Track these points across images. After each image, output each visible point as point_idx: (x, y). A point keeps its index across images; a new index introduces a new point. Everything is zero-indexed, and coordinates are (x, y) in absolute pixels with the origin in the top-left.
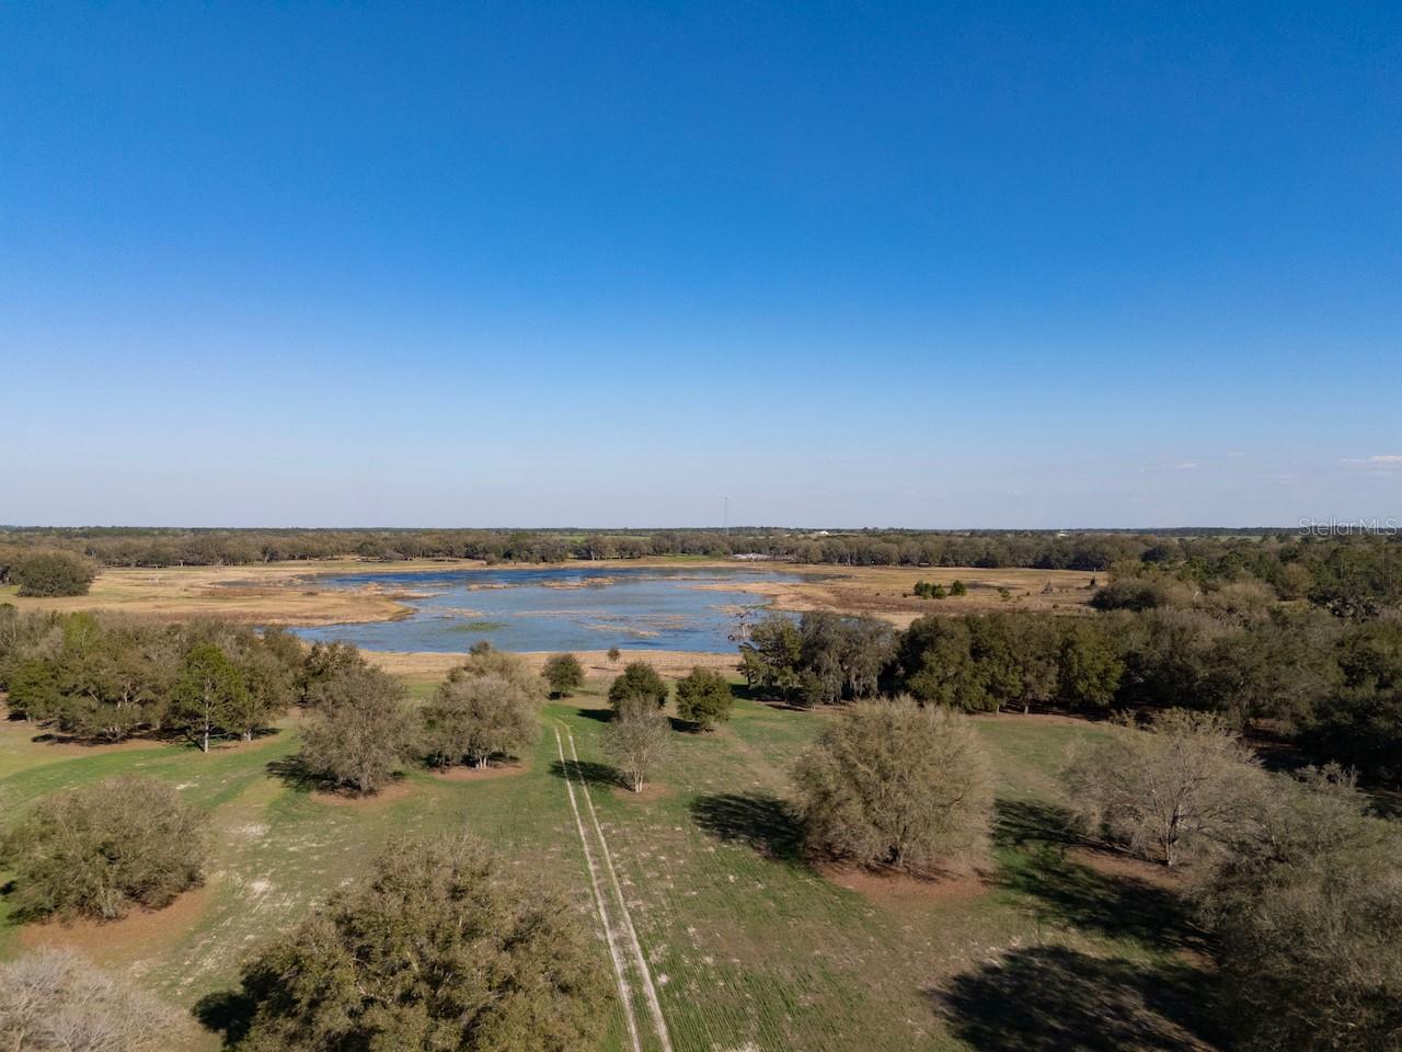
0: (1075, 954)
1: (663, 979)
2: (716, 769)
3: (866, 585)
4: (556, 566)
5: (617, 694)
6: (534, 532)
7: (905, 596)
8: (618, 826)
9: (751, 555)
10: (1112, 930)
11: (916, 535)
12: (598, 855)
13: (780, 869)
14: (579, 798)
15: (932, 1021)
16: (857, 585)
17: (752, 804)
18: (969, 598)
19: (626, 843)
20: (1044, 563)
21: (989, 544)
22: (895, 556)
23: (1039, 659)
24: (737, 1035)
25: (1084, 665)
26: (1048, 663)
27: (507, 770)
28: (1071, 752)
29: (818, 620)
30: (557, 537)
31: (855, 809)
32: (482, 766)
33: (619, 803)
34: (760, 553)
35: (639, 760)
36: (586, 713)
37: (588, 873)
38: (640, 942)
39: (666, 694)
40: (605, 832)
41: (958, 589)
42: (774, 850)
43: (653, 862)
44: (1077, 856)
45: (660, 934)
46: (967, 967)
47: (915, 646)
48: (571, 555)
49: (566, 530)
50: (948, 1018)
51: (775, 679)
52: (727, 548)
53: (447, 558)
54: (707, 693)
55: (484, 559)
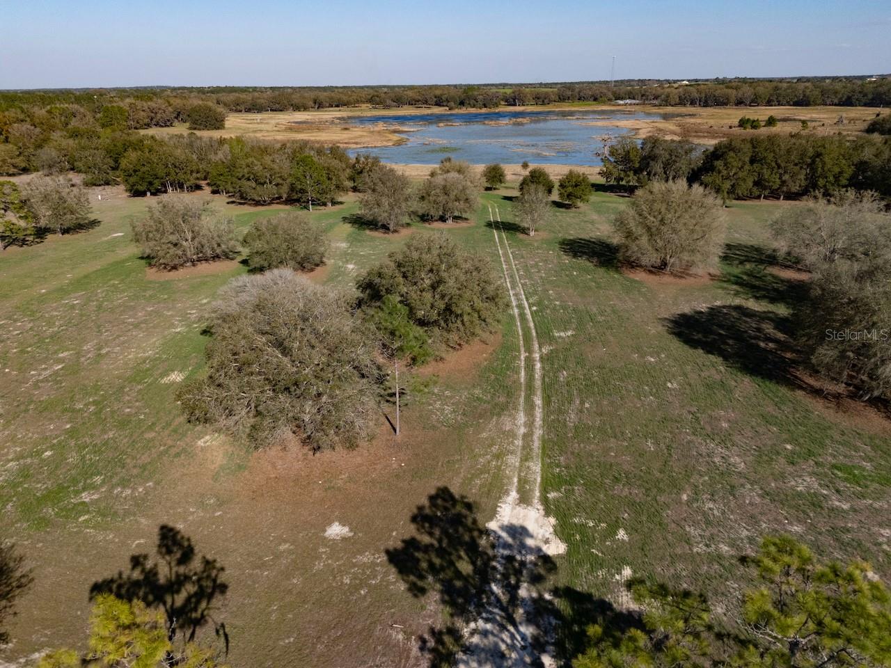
0: (747, 309)
1: (535, 308)
2: (577, 227)
3: (705, 121)
4: (493, 110)
5: (523, 185)
6: (479, 86)
7: (730, 127)
8: (519, 250)
9: (628, 101)
11: (752, 82)
12: (508, 262)
13: (601, 271)
14: (500, 238)
15: (660, 328)
16: (699, 121)
17: (594, 242)
18: (777, 128)
19: (523, 257)
20: (846, 102)
21: (806, 88)
22: (733, 99)
23: (796, 165)
24: (565, 328)
25: (826, 169)
26: (803, 168)
27: (463, 224)
29: (653, 143)
30: (494, 90)
32: (450, 221)
33: (521, 240)
34: (634, 99)
35: (533, 220)
36: (506, 198)
37: (502, 268)
38: (525, 295)
39: (553, 187)
40: (512, 253)
41: (771, 121)
42: (600, 263)
43: (536, 265)
44: (773, 270)
45: (535, 292)
46: (687, 311)
48: (503, 103)
49: (501, 85)
50: (669, 328)
51: (622, 179)
52: (611, 96)
53: (423, 106)
54: (576, 186)
55: (447, 106)
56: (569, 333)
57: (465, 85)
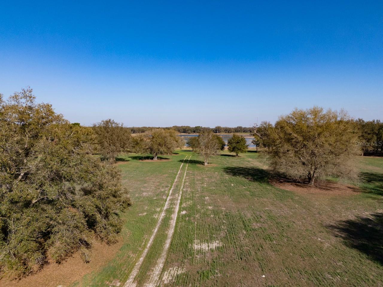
1: (183, 213)
2: (238, 163)
8: (193, 172)
12: (181, 177)
14: (184, 166)
19: (194, 175)
27: (164, 161)
32: (155, 159)
37: (173, 181)
38: (181, 200)
42: (254, 179)
43: (201, 180)
54: (238, 143)
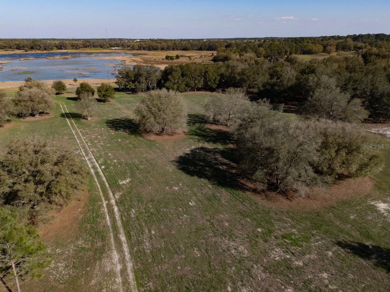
1: (103, 167)
2: (112, 112)
3: (152, 57)
4: (50, 52)
5: (78, 92)
6: (40, 40)
7: (163, 59)
8: (84, 130)
9: (116, 48)
10: (215, 142)
11: (166, 41)
12: (79, 138)
13: (133, 137)
14: (71, 123)
15: (173, 167)
16: (149, 57)
17: (124, 120)
18: (181, 60)
19: (88, 134)
20: (200, 49)
21: (186, 43)
22: (160, 48)
23: (199, 76)
24: (125, 177)
25: (210, 77)
26: (201, 77)
27: (46, 117)
28: (206, 101)
29: (138, 68)
30: (49, 42)
31: (152, 119)
32: (37, 116)
33: (84, 123)
34: (119, 47)
35: (88, 111)
36: (69, 99)
37: (77, 143)
38: (95, 159)
39: (94, 92)
40: (81, 132)
41: (177, 57)
42: (131, 132)
43: (96, 138)
44: (208, 126)
45: (101, 156)
46: (181, 154)
47: (166, 74)
48: (55, 48)
49: (52, 39)
50: (177, 166)
51: (127, 86)
52: (108, 46)
53: (9, 49)
54: (107, 91)
55: (23, 49)
56: (128, 180)
57: (32, 39)
